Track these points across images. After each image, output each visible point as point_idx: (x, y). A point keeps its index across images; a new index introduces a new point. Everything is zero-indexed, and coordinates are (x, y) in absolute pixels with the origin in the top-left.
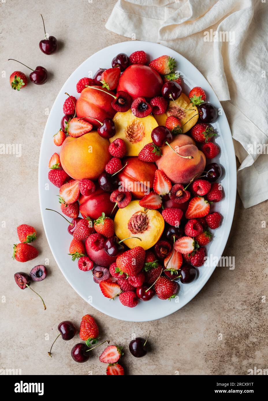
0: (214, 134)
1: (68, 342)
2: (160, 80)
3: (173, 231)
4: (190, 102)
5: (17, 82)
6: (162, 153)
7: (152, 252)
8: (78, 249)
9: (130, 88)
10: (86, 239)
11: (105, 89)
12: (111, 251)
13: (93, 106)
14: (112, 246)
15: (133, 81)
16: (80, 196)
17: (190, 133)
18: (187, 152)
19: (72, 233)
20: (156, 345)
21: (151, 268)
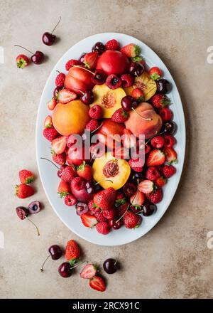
0: (167, 102)
1: (56, 261)
2: (128, 60)
3: (137, 176)
4: (150, 78)
5: (21, 63)
6: (129, 116)
7: (121, 191)
8: (64, 189)
9: (105, 67)
10: (71, 181)
11: (87, 68)
12: (90, 191)
13: (77, 80)
14: (90, 187)
15: (107, 62)
16: (67, 148)
17: (150, 101)
18: (148, 115)
19: (60, 177)
20: (123, 264)
21: (120, 204)
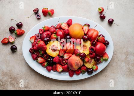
0: (83, 73)
1: (16, 25)
2: (101, 56)
3: (51, 59)
4: (94, 65)
5: (100, 10)
6: (77, 56)
7: (45, 53)
8: (46, 29)
9: (99, 46)
10: (50, 31)
11: (98, 38)
12: (45, 39)
13: (93, 34)
14: (47, 40)
15: (101, 47)
16: (63, 30)
17: (84, 65)
18: (78, 64)
19: (51, 27)
20: (15, 54)
21: (40, 52)
